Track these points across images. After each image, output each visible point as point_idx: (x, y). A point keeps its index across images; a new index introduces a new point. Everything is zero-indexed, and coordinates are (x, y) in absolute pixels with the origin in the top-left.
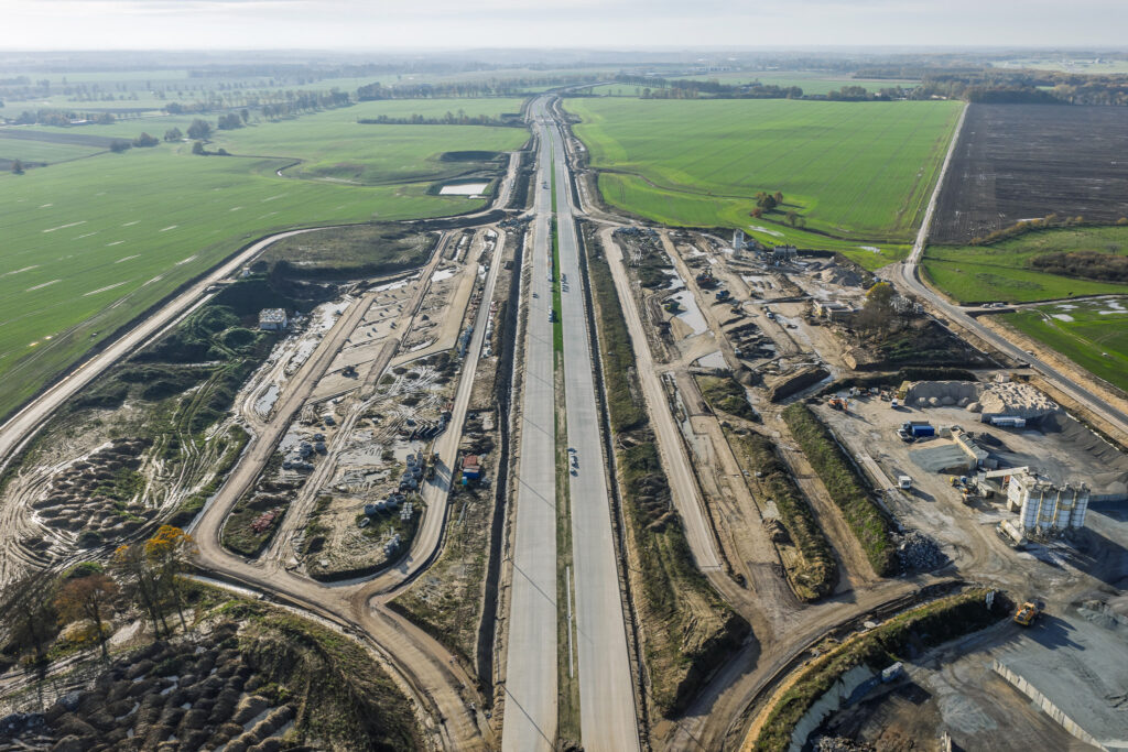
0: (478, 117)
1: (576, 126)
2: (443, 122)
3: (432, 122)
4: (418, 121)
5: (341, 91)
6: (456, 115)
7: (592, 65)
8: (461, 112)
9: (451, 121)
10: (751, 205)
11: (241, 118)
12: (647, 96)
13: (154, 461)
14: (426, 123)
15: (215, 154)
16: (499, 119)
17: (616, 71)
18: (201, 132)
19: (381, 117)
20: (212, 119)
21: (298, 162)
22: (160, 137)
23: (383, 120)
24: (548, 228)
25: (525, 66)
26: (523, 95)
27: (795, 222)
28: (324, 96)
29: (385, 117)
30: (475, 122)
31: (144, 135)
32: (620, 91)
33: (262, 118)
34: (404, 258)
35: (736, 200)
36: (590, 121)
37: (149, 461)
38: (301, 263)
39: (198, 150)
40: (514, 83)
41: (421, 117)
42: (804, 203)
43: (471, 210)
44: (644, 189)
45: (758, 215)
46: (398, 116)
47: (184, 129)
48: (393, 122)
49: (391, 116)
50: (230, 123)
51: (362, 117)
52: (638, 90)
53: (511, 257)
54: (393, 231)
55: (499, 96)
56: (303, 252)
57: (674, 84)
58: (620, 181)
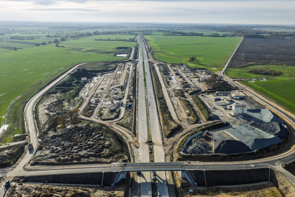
0: (124, 39)
1: (148, 42)
2: (115, 40)
3: (112, 40)
4: (109, 40)
5: (89, 33)
6: (118, 39)
7: (151, 27)
8: (120, 38)
9: (117, 40)
10: (189, 59)
11: (66, 39)
12: (165, 35)
13: (66, 103)
14: (111, 40)
15: (61, 47)
16: (129, 40)
17: (158, 29)
18: (56, 42)
19: (100, 39)
20: (59, 39)
21: (82, 49)
22: (47, 43)
23: (101, 40)
24: (142, 63)
25: (134, 27)
26: (135, 34)
27: (198, 63)
28: (85, 34)
29: (101, 39)
30: (123, 40)
31: (43, 42)
32: (158, 34)
33: (71, 39)
34: (110, 69)
35: (185, 58)
36: (151, 41)
37: (65, 103)
38: (88, 69)
39: (57, 46)
40: (132, 31)
41: (110, 39)
42: (201, 59)
43: (124, 59)
44: (164, 56)
45: (190, 61)
46: (104, 39)
47: (52, 41)
48: (103, 40)
49: (103, 39)
50: (63, 40)
51: (95, 39)
52: (163, 34)
53: (134, 69)
54: (107, 63)
55: (128, 34)
56: (88, 67)
57: (172, 32)
58: (159, 54)
